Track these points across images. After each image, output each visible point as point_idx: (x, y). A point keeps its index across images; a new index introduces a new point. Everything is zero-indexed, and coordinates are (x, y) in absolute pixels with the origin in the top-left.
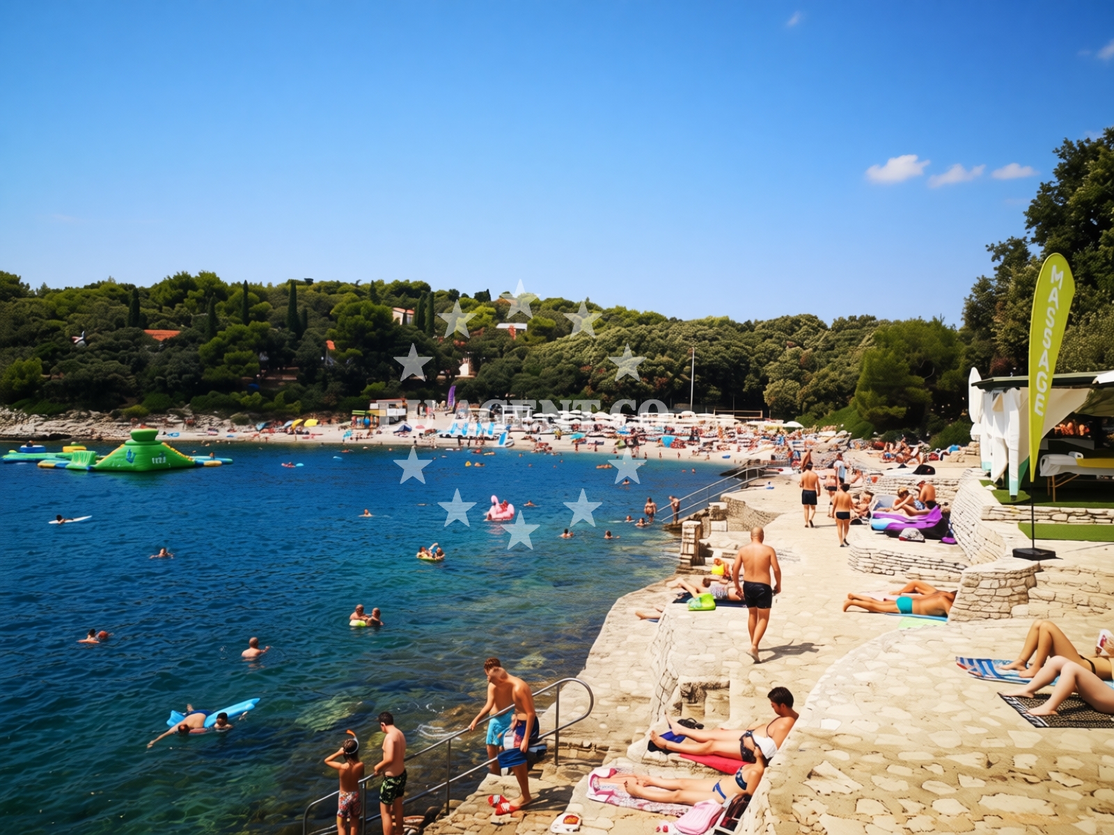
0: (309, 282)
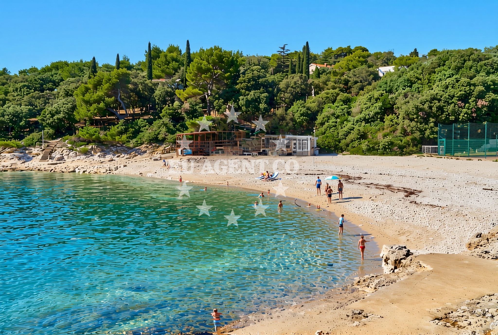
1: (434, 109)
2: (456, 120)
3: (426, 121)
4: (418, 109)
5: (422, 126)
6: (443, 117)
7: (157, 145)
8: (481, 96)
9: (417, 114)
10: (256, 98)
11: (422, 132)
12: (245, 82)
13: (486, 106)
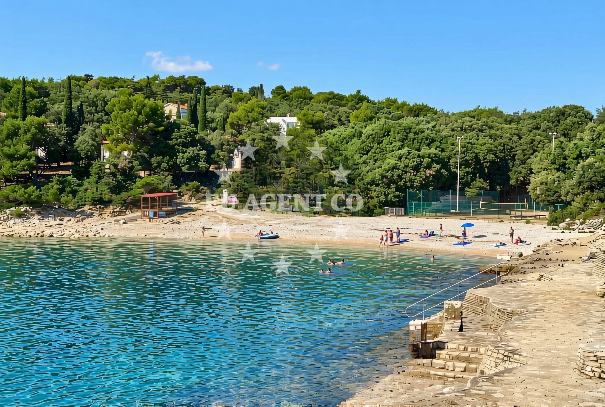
0: (88, 78)
1: (395, 177)
2: (412, 186)
3: (389, 187)
4: (383, 177)
5: (386, 190)
6: (402, 183)
7: (102, 207)
8: (428, 167)
9: (382, 180)
10: (194, 155)
11: (386, 195)
12: (181, 137)
13: (433, 175)
